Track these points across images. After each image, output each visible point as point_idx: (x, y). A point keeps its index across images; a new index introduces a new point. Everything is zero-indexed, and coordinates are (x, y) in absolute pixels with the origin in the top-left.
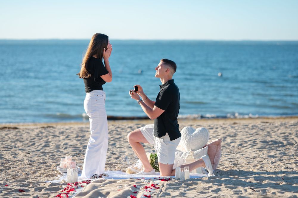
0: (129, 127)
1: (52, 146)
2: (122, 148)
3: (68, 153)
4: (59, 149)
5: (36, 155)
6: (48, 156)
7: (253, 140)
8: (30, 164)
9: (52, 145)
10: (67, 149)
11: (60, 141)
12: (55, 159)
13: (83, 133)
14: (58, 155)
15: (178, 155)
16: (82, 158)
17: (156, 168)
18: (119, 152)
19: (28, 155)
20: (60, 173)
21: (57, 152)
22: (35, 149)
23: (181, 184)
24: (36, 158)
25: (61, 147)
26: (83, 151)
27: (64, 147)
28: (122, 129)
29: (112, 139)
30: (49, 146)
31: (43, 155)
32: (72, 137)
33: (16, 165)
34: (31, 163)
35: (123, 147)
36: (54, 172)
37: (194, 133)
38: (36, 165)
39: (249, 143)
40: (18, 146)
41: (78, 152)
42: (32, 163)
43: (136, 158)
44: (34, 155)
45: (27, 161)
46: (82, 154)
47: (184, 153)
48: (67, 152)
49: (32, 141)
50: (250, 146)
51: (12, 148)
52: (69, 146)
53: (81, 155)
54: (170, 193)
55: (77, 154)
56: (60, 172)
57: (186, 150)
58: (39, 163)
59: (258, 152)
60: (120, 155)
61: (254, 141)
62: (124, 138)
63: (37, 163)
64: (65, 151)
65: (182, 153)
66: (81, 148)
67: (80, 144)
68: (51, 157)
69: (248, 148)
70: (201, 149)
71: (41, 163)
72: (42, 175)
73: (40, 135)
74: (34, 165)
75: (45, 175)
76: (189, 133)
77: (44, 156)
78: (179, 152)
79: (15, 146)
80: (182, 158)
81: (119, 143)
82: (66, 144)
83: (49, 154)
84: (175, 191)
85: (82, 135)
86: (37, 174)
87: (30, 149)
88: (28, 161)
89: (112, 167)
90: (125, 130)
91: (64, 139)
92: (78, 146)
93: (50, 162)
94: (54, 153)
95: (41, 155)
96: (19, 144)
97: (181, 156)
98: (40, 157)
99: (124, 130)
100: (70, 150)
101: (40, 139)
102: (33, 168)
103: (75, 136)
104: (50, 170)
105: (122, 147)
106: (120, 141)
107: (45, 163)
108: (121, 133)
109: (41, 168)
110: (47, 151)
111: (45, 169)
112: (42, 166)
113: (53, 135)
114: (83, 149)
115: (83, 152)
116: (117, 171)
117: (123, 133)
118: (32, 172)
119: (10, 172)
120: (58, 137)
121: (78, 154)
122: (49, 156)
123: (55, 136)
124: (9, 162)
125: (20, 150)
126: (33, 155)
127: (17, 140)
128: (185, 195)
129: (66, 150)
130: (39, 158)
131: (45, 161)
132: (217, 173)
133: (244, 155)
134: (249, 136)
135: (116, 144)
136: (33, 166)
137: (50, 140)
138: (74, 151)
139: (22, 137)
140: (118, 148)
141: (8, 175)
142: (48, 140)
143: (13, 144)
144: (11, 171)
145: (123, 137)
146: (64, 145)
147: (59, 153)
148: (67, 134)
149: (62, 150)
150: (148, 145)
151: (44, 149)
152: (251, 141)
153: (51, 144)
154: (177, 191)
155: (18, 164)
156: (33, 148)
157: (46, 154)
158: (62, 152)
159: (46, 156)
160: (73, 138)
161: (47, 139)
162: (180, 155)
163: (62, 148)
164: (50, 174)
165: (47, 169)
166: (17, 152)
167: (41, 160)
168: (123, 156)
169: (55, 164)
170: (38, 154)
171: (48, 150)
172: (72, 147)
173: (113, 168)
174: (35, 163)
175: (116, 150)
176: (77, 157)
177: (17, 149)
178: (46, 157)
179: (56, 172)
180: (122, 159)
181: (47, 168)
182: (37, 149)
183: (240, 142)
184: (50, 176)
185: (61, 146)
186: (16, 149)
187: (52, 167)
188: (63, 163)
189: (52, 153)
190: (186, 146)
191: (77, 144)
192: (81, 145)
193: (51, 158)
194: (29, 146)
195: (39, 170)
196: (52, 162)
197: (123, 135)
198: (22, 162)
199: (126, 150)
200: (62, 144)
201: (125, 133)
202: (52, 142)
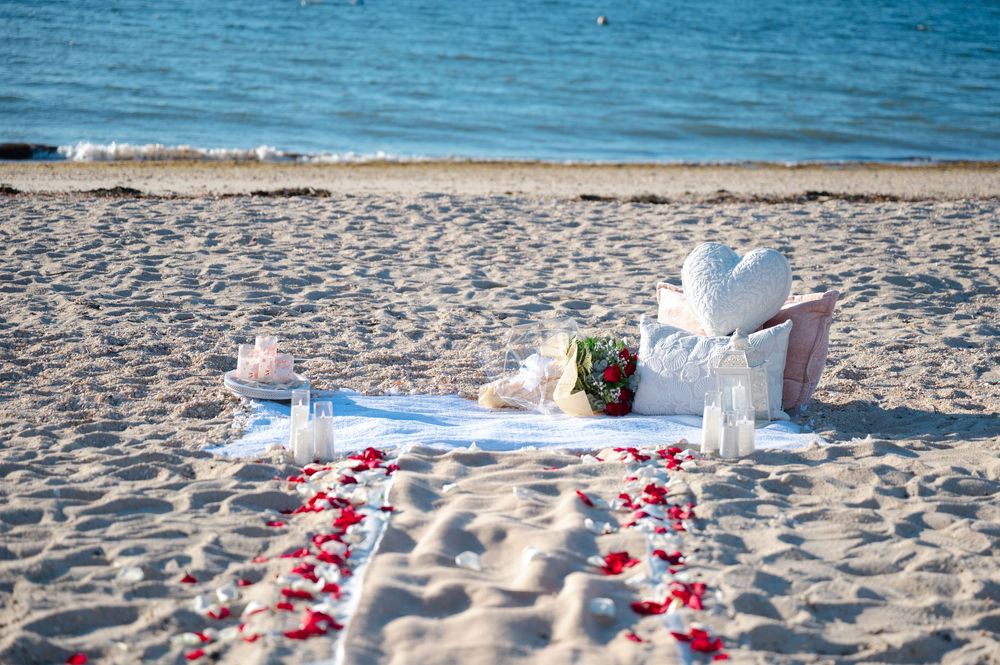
0: (410, 207)
1: (168, 276)
2: (415, 290)
3: (233, 308)
4: (199, 291)
5: (121, 313)
6: (165, 317)
7: (857, 271)
8: (110, 353)
9: (167, 271)
10: (226, 290)
11: (191, 256)
12: (195, 334)
13: (259, 224)
14: (203, 317)
15: (680, 348)
16: (290, 332)
17: (592, 392)
18: (414, 308)
19: (92, 312)
20: (237, 401)
21: (194, 303)
22: (112, 286)
23: (752, 485)
24: (124, 329)
25: (202, 282)
26: (283, 300)
27: (216, 282)
28: (392, 214)
29: (370, 254)
30: (158, 278)
31: (146, 313)
32: (227, 239)
33: (60, 355)
34: (114, 347)
35: (421, 289)
36: (214, 395)
37: (736, 269)
38: (135, 356)
39: (848, 283)
40: (48, 274)
41: (268, 305)
42: (117, 348)
43: (483, 334)
44: (115, 314)
45: (97, 341)
46: (285, 314)
47: (702, 340)
48: (229, 303)
49: (94, 251)
50: (857, 294)
51: (29, 281)
52: (231, 278)
53: (282, 317)
54: (737, 533)
55: (265, 312)
56: (237, 396)
57: (708, 330)
58: (141, 347)
59: (896, 321)
60: (423, 319)
61: (860, 275)
62: (407, 249)
63: (136, 349)
64: (221, 299)
65: (694, 342)
66: (275, 289)
67: (267, 272)
68: (179, 323)
69: (853, 305)
70: (767, 330)
71: (151, 350)
72: (168, 406)
73: (114, 229)
74: (125, 355)
75: (183, 406)
76: (718, 266)
77: (150, 317)
78: (682, 335)
79: (38, 274)
80: (696, 359)
81: (401, 270)
82: (216, 269)
83: (167, 312)
84: (753, 526)
85: (258, 233)
86: (152, 402)
87: (93, 289)
88: (102, 340)
89: (417, 377)
90: (402, 218)
91: (201, 248)
92: (262, 278)
93: (181, 346)
94: (185, 308)
95: (142, 314)
96: (48, 266)
97: (689, 353)
98: (138, 321)
99: (397, 219)
100: (236, 294)
101: (118, 247)
102: (127, 371)
103: (239, 237)
104: (192, 379)
105: (417, 286)
106: (402, 260)
107: (164, 350)
108: (391, 230)
109: (154, 371)
110: (156, 298)
111: (173, 378)
112: (158, 361)
113: (158, 233)
114: (285, 295)
115: (283, 304)
116: (445, 394)
117: (397, 229)
118: (129, 390)
119: (46, 389)
120: (180, 238)
121: (273, 313)
122: (171, 321)
123: (167, 236)
124: (28, 342)
125: (57, 288)
126: (109, 314)
127: (39, 249)
128: (804, 547)
129: (222, 294)
130: (137, 327)
131: (164, 340)
132: (823, 417)
133: (852, 333)
134: (832, 254)
135: (392, 274)
136: (123, 362)
137: (153, 252)
138: (254, 297)
139: (51, 235)
140: (402, 290)
141: (44, 403)
142: (146, 250)
143: (28, 266)
144: (47, 382)
145: (404, 246)
146: (213, 276)
147: (204, 308)
148: (206, 228)
149: (207, 294)
150: (504, 282)
151: (143, 288)
152: (849, 274)
153: (162, 268)
154: (760, 523)
155: (65, 350)
156: (103, 286)
157: (159, 311)
158: (212, 302)
159: (160, 320)
160: (232, 244)
161: (144, 246)
162: (689, 349)
163: (208, 285)
164: (199, 405)
165: (178, 378)
166: (49, 297)
167: (147, 336)
168: (437, 326)
169: (204, 356)
170: (129, 311)
171: (160, 294)
172: (243, 284)
173: (422, 380)
174: (128, 349)
175: (401, 300)
176: (270, 324)
177: (48, 286)
178: (160, 324)
179: (220, 397)
180: (438, 338)
181: (178, 371)
182: (119, 288)
183: (815, 278)
184: (200, 409)
185: (201, 278)
186: (42, 286)
187: (192, 369)
188: (247, 363)
189: (178, 305)
190: (707, 315)
191: (256, 273)
192: (270, 276)
193: (180, 331)
194: (87, 276)
195: (151, 381)
196: (190, 346)
197: (400, 239)
198: (80, 345)
199: (435, 300)
200: (204, 271)
201: (407, 228)
202: (167, 261)
